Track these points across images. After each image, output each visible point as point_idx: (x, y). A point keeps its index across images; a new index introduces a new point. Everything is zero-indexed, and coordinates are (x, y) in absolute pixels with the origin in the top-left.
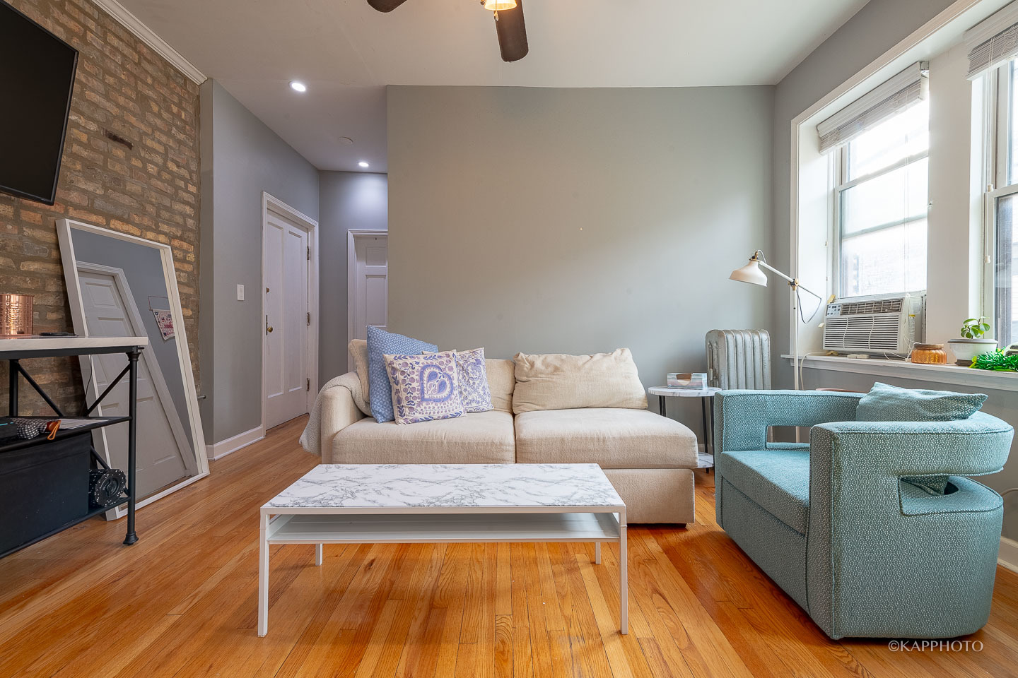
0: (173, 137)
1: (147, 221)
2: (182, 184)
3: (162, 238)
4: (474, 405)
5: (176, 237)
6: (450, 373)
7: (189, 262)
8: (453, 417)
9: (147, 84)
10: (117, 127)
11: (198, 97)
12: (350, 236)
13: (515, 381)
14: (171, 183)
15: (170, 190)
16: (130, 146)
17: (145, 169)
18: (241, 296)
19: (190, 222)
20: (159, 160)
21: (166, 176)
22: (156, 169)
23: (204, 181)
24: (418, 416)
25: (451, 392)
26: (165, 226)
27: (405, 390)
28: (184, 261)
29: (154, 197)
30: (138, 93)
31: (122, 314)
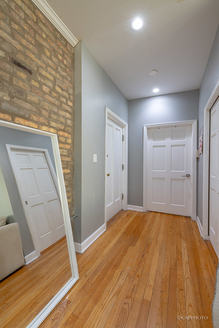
0: (59, 73)
1: (42, 120)
2: (64, 100)
3: (52, 130)
5: (61, 130)
7: (68, 144)
9: (42, 38)
10: (20, 58)
11: (74, 54)
14: (58, 99)
15: (57, 103)
16: (30, 72)
17: (41, 88)
18: (95, 160)
19: (69, 122)
20: (50, 84)
21: (54, 94)
22: (48, 89)
23: (77, 100)
26: (54, 123)
28: (65, 143)
29: (47, 105)
30: (36, 41)
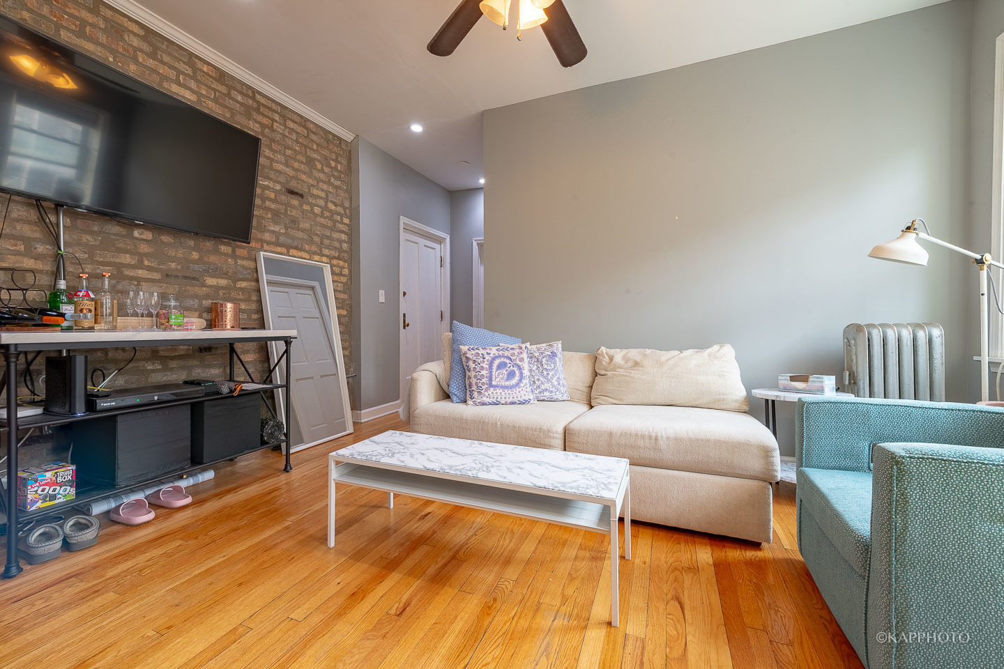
0: (332, 184)
1: (314, 248)
2: (338, 218)
3: (324, 259)
4: (546, 394)
5: (335, 258)
6: (520, 364)
7: (344, 275)
8: (521, 403)
9: (313, 150)
10: (293, 185)
11: (350, 151)
12: (475, 244)
13: (596, 374)
14: (331, 218)
15: (330, 223)
16: (302, 196)
17: (312, 211)
18: (382, 299)
19: (345, 246)
20: (322, 203)
21: (327, 214)
22: (320, 210)
23: (354, 214)
24: (485, 399)
25: (520, 380)
26: (327, 250)
27: (475, 377)
28: (341, 274)
29: (318, 230)
30: (307, 157)
31: (318, 315)
